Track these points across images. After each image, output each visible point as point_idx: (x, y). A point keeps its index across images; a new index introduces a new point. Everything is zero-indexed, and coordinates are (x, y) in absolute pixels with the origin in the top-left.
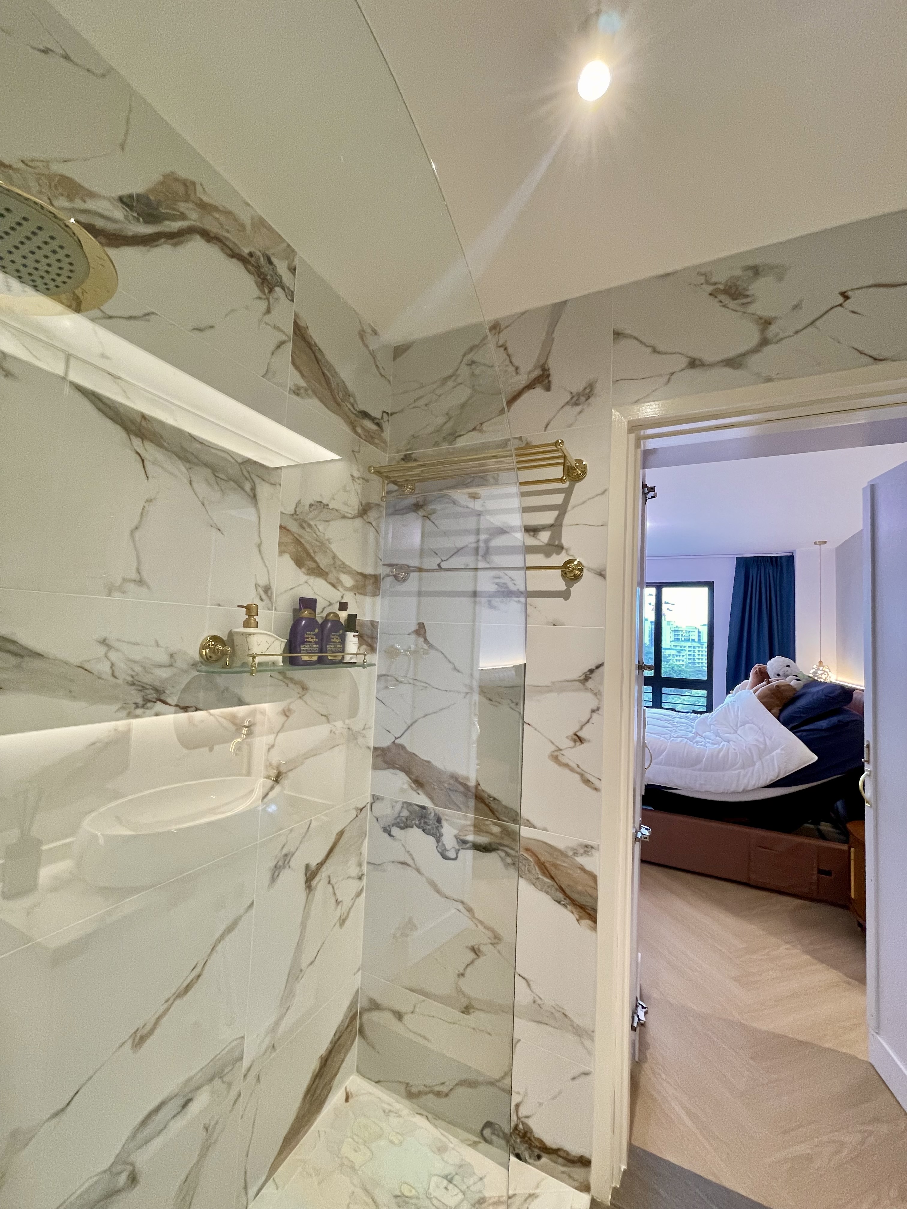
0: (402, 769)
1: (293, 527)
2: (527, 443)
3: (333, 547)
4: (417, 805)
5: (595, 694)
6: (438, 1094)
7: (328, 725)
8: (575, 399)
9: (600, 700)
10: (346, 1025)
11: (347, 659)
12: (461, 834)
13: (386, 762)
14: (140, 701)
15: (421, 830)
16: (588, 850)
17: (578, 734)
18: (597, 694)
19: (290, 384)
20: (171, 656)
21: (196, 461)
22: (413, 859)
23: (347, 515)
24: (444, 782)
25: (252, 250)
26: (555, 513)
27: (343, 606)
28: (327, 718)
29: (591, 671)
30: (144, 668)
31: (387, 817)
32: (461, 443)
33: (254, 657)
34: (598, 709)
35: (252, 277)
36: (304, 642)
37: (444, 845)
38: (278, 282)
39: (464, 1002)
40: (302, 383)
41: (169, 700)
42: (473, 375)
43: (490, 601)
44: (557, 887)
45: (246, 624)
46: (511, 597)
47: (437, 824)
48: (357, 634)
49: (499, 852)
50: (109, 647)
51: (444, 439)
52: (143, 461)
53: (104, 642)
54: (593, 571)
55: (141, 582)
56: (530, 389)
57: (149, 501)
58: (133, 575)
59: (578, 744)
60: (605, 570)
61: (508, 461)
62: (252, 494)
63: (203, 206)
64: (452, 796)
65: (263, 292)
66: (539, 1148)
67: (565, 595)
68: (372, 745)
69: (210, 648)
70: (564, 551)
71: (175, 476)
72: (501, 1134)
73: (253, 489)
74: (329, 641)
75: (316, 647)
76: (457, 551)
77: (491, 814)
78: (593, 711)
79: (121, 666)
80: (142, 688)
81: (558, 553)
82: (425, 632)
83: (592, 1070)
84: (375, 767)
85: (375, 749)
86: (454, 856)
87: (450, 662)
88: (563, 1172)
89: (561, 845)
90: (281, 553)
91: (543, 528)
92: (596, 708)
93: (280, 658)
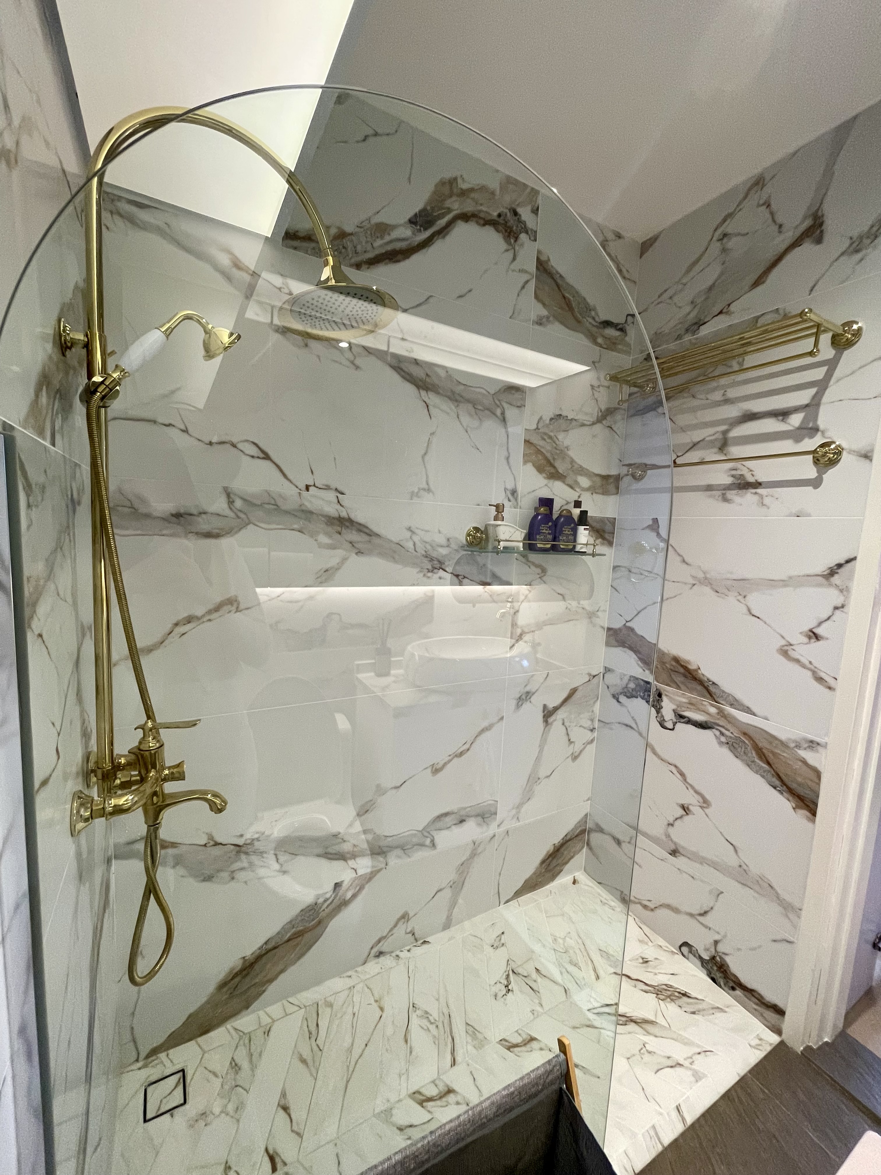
0: (631, 648)
1: (536, 440)
2: (785, 315)
3: (571, 453)
4: (642, 680)
5: (841, 591)
6: (645, 907)
7: (564, 602)
8: (855, 245)
9: (847, 598)
10: (576, 834)
11: (578, 548)
12: (679, 709)
13: (617, 641)
14: (430, 567)
15: (644, 701)
16: (814, 745)
17: (814, 630)
18: (844, 590)
19: (533, 317)
20: (448, 540)
21: (461, 399)
22: (636, 723)
23: (586, 422)
24: (666, 663)
25: (501, 210)
26: (813, 391)
27: (578, 504)
28: (563, 597)
29: (840, 566)
30: (432, 547)
31: (616, 685)
32: (705, 331)
33: (499, 542)
34: (843, 606)
35: (501, 235)
36: (539, 533)
37: (662, 716)
38: (522, 228)
39: (673, 847)
40: (545, 312)
41: (447, 569)
42: (724, 250)
43: (724, 494)
44: (773, 772)
45: (496, 519)
46: (747, 489)
47: (658, 698)
48: (588, 527)
49: (714, 730)
50: (413, 532)
51: (687, 330)
52: (428, 406)
53: (409, 529)
54: (855, 453)
55: (429, 490)
56: (795, 247)
57: (433, 434)
58: (424, 486)
59: (813, 640)
60: (872, 451)
61: (755, 341)
62: (502, 418)
63: (464, 193)
64: (673, 676)
65: (509, 244)
66: (734, 982)
67: (816, 483)
68: (606, 626)
69: (472, 535)
70: (819, 433)
71: (448, 413)
72: (697, 955)
73: (503, 413)
74: (561, 532)
75: (550, 537)
76: (694, 445)
77: (709, 696)
78: (836, 608)
79: (419, 546)
80: (432, 560)
81: (811, 437)
82: (659, 527)
83: (796, 941)
84: (608, 644)
85: (609, 629)
86: (671, 727)
87: (679, 555)
88: (756, 1010)
89: (783, 736)
90: (525, 462)
91: (796, 410)
92: (840, 605)
93: (521, 545)
